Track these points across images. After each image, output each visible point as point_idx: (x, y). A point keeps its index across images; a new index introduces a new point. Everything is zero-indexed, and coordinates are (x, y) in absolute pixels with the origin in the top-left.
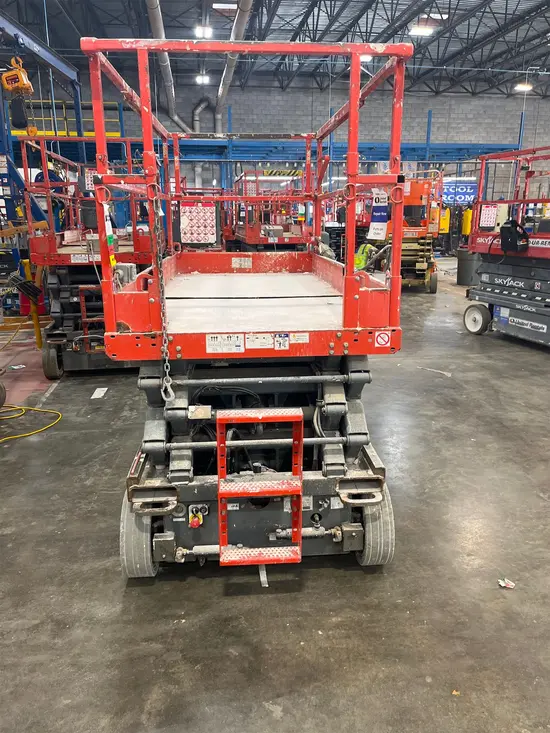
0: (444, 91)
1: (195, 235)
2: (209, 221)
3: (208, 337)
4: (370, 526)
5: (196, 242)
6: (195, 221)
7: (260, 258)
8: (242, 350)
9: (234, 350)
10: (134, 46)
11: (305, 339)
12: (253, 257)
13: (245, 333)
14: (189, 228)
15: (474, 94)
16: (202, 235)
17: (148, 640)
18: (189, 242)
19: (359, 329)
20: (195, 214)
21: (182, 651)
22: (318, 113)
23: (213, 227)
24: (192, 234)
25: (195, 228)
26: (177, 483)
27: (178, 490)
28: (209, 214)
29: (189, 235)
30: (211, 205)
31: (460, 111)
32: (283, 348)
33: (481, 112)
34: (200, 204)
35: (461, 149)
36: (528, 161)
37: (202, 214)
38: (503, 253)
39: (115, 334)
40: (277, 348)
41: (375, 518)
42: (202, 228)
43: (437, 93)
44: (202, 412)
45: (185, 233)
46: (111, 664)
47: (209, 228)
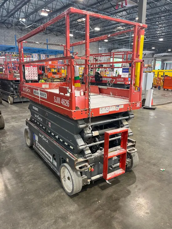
0: (48, 33)
1: (30, 77)
2: (35, 72)
3: (100, 109)
4: (133, 158)
5: (31, 79)
6: (30, 72)
7: (51, 84)
8: (108, 112)
9: (106, 112)
10: (86, 13)
11: (122, 107)
12: (49, 84)
13: (109, 106)
14: (28, 75)
15: (57, 35)
16: (33, 77)
17: (96, 210)
18: (28, 79)
19: (134, 103)
20: (30, 70)
21: (109, 209)
22: (6, 36)
23: (36, 74)
24: (29, 76)
25: (30, 74)
26: (88, 158)
27: (89, 160)
28: (35, 70)
29: (28, 77)
30: (36, 67)
31: (52, 40)
32: (118, 110)
33: (59, 41)
34: (32, 66)
35: (57, 52)
36: (96, 57)
37: (32, 70)
38: (95, 82)
39: (75, 111)
40: (116, 110)
41: (134, 156)
42: (33, 74)
43: (46, 34)
44: (96, 133)
45: (27, 76)
46: (93, 222)
47: (35, 75)
